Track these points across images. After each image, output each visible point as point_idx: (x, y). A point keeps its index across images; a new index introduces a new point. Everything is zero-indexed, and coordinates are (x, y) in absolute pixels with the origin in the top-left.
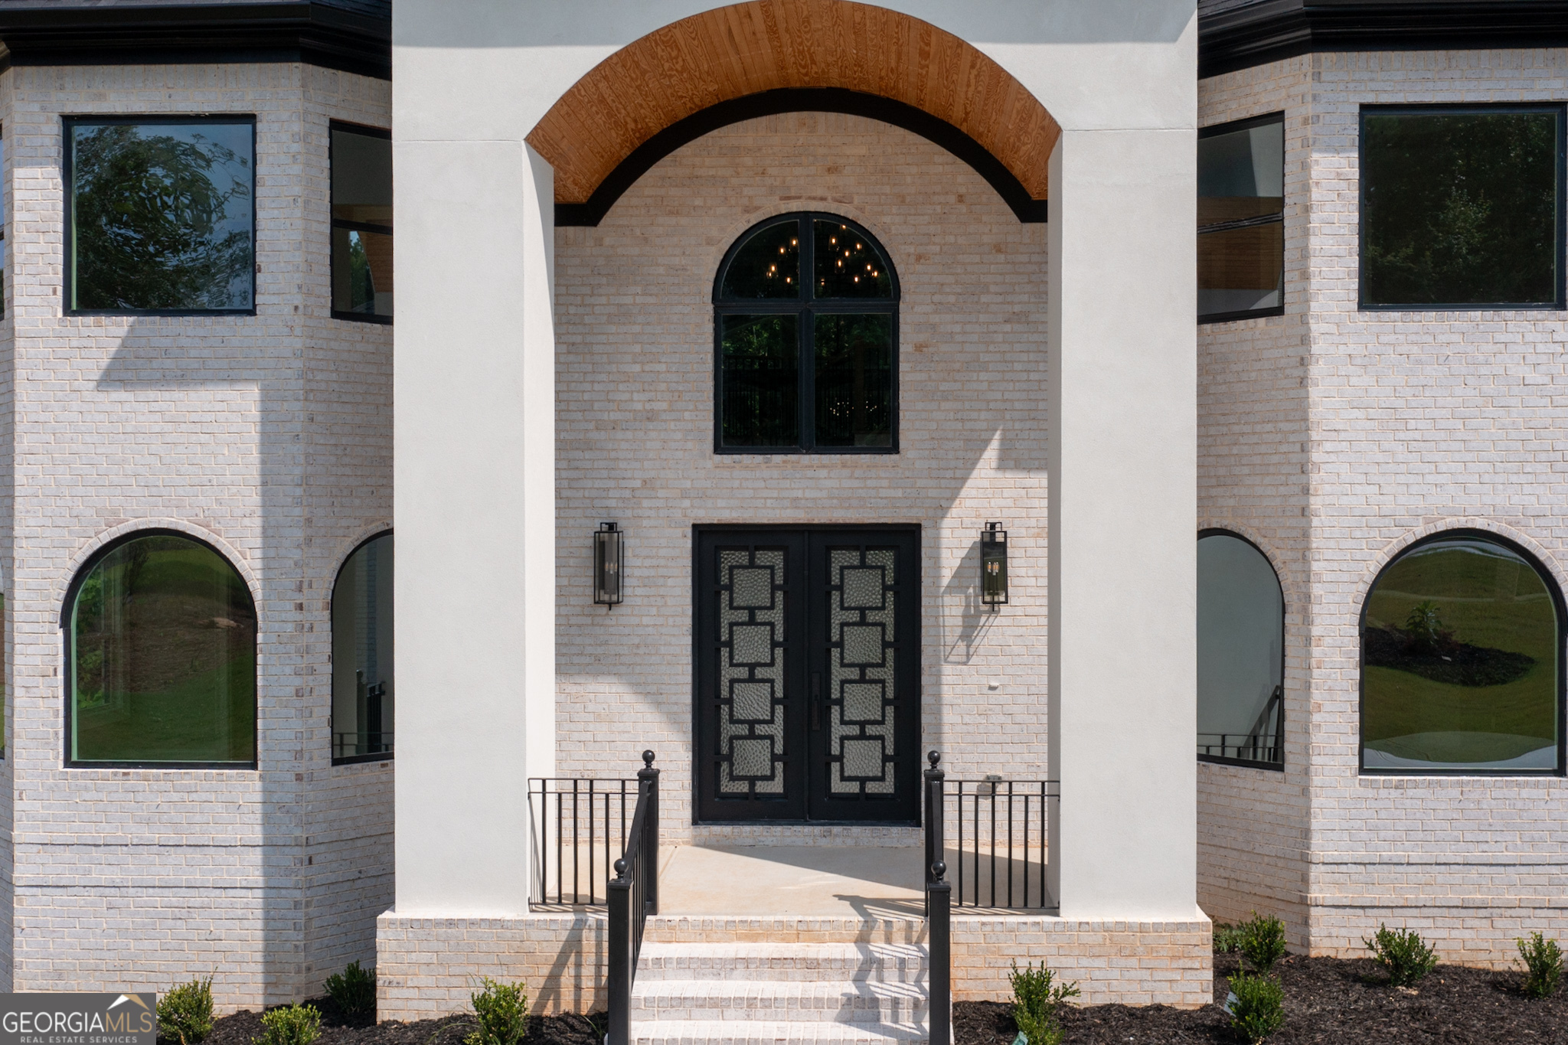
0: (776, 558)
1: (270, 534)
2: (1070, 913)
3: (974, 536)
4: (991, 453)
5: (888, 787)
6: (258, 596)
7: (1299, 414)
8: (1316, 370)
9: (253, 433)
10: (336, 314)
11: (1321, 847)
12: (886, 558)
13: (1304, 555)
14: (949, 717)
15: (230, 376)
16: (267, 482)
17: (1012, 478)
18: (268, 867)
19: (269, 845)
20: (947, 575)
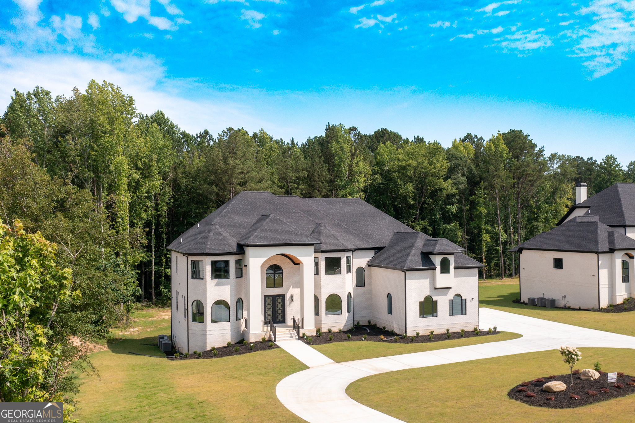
0: (271, 298)
1: (231, 300)
2: (305, 328)
3: (290, 295)
4: (291, 287)
5: (282, 320)
6: (230, 304)
7: (320, 284)
8: (322, 280)
9: (229, 290)
10: (236, 278)
11: (322, 322)
12: (281, 297)
13: (321, 296)
14: (288, 313)
15: (227, 285)
16: (231, 295)
17: (294, 289)
18: (231, 331)
19: (231, 329)
20: (288, 299)
